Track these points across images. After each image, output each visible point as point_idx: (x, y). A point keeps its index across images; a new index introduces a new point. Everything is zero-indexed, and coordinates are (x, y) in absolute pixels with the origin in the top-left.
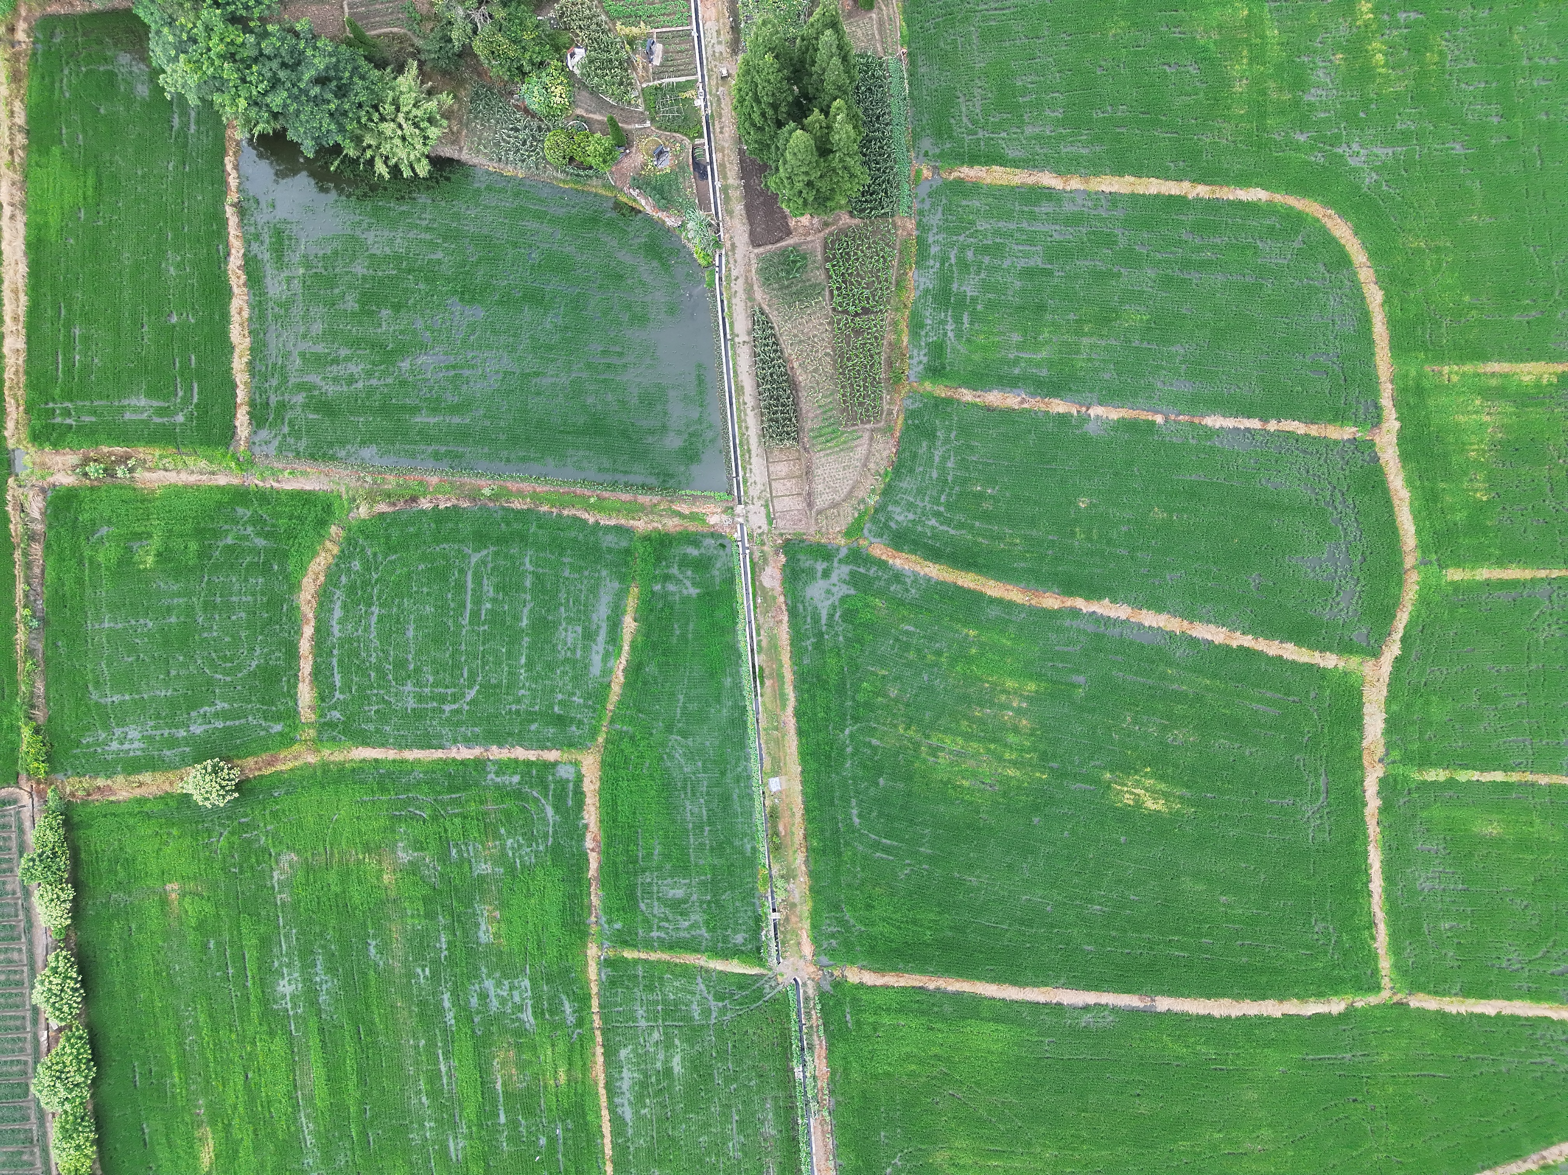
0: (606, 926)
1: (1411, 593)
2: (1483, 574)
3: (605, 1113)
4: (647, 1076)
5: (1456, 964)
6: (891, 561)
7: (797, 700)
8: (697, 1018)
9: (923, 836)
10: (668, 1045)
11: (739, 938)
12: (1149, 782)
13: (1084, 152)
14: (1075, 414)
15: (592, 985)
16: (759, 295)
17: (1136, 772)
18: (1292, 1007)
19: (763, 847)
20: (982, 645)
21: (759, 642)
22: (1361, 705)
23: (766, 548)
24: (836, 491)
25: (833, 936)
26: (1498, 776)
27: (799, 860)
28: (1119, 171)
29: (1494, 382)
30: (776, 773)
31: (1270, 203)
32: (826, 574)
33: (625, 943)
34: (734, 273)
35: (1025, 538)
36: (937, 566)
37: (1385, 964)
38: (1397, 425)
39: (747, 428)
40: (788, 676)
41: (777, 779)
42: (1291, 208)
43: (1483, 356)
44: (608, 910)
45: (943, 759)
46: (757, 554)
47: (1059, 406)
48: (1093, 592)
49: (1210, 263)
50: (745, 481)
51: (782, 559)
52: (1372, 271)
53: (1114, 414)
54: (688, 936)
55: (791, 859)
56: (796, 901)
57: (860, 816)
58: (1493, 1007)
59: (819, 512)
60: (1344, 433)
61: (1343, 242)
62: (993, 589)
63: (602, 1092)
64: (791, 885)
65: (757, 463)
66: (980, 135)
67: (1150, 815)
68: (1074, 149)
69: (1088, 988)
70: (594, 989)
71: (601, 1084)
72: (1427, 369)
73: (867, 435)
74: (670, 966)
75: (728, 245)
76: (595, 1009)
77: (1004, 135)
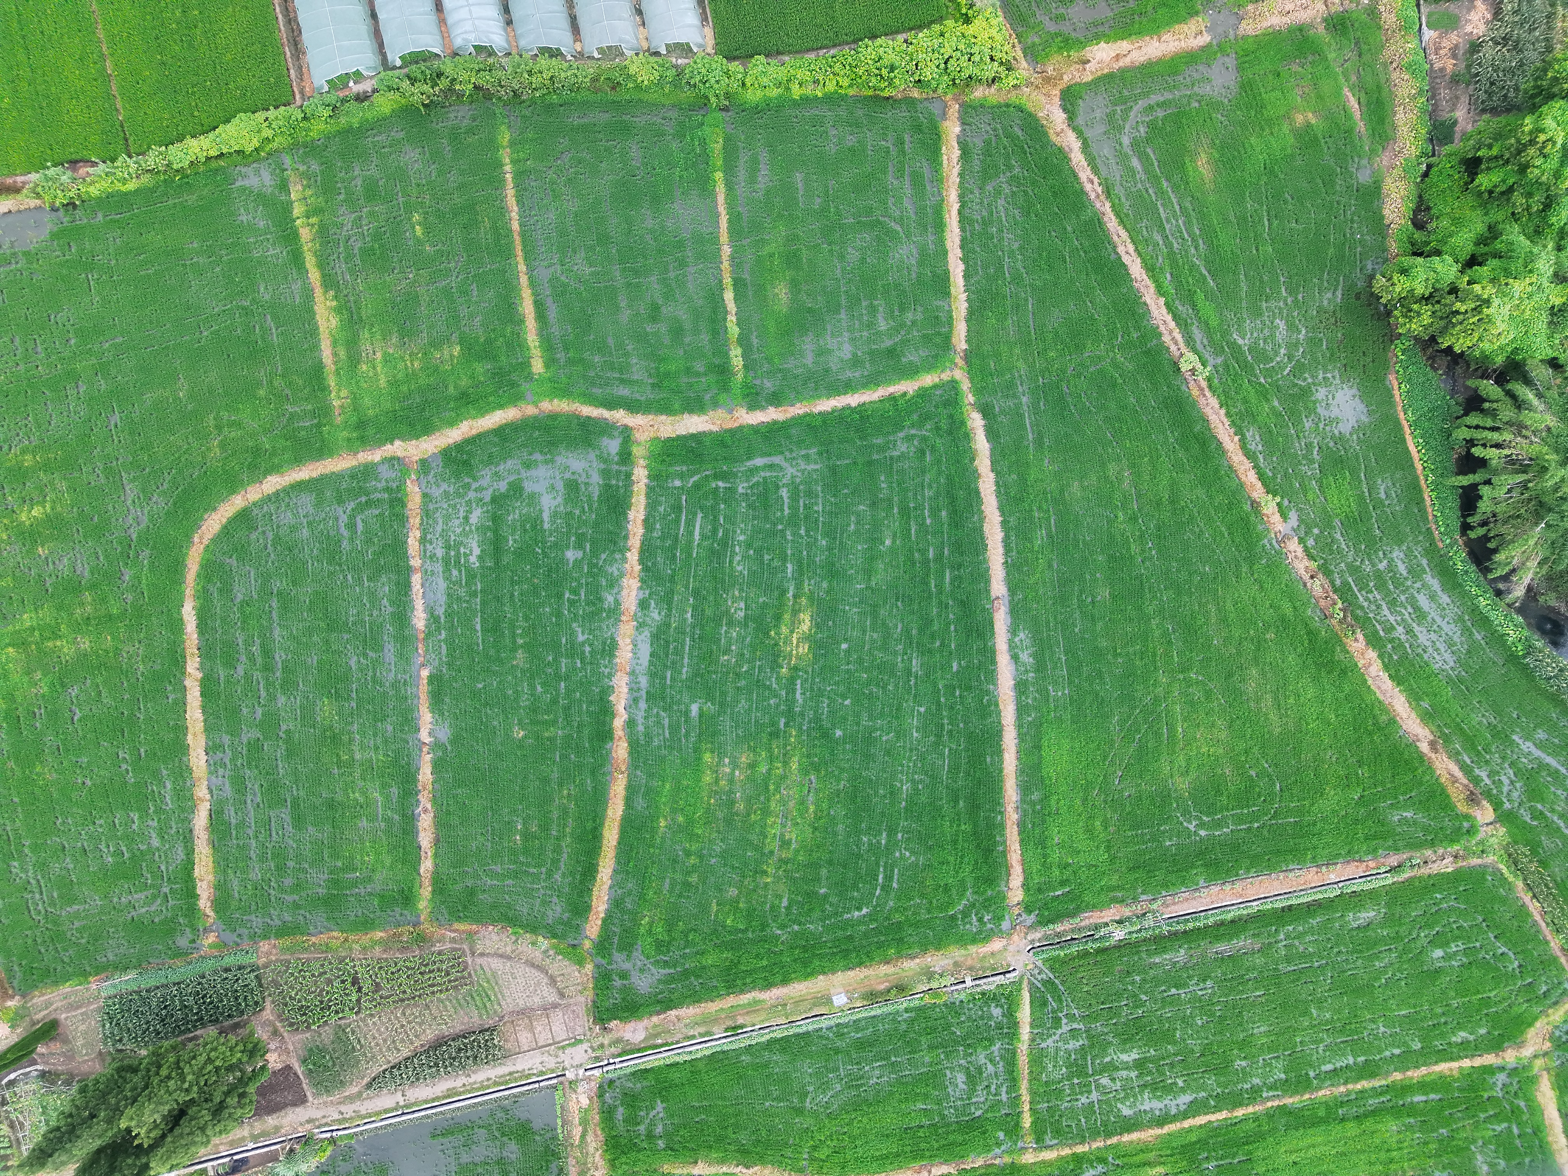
0: (1003, 1148)
1: (562, 405)
2: (532, 338)
3: (1186, 1124)
4: (1145, 1086)
5: (919, 309)
6: (602, 915)
7: (754, 988)
8: (1081, 1042)
9: (870, 844)
10: (1111, 1068)
11: (996, 1012)
12: (784, 630)
13: (169, 785)
14: (431, 756)
15: (1063, 1153)
16: (354, 1090)
17: (776, 644)
18: (983, 463)
19: (903, 1004)
20: (674, 811)
21: (702, 1035)
22: (679, 438)
23: (606, 1042)
24: (539, 984)
25: (980, 920)
26: (729, 296)
27: (910, 966)
28: (184, 749)
29: (342, 353)
30: (827, 1000)
31: (196, 597)
32: (624, 975)
33: (1017, 1125)
34: (336, 1116)
35: (561, 785)
36: (600, 869)
37: (928, 380)
38: (397, 443)
39: (488, 1079)
40: (731, 1001)
41: (834, 998)
42: (198, 576)
43: (319, 367)
44: (987, 1148)
45: (792, 835)
46: (613, 1049)
47: (426, 774)
48: (606, 711)
49: (262, 645)
50: (542, 1073)
51: (613, 1024)
52: (249, 489)
53: (426, 717)
54: (1001, 1064)
55: (911, 973)
56: (951, 962)
57: (859, 909)
58: (956, 267)
59: (562, 995)
60: (414, 492)
61: (224, 520)
62: (615, 810)
63: (1166, 1129)
64: (937, 969)
65: (522, 1064)
66: (166, 890)
67: (818, 626)
68: (168, 797)
69: (994, 662)
70: (1066, 1151)
71: (1158, 1131)
72: (339, 420)
73: (479, 961)
74: (1034, 1078)
75: (308, 1126)
76: (1086, 1148)
77: (163, 868)
